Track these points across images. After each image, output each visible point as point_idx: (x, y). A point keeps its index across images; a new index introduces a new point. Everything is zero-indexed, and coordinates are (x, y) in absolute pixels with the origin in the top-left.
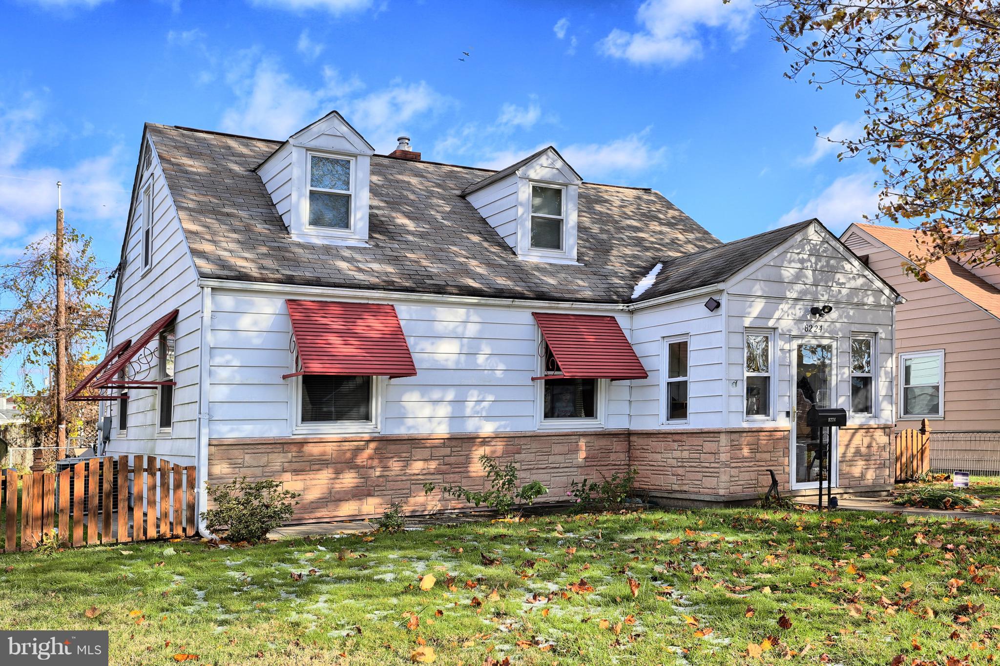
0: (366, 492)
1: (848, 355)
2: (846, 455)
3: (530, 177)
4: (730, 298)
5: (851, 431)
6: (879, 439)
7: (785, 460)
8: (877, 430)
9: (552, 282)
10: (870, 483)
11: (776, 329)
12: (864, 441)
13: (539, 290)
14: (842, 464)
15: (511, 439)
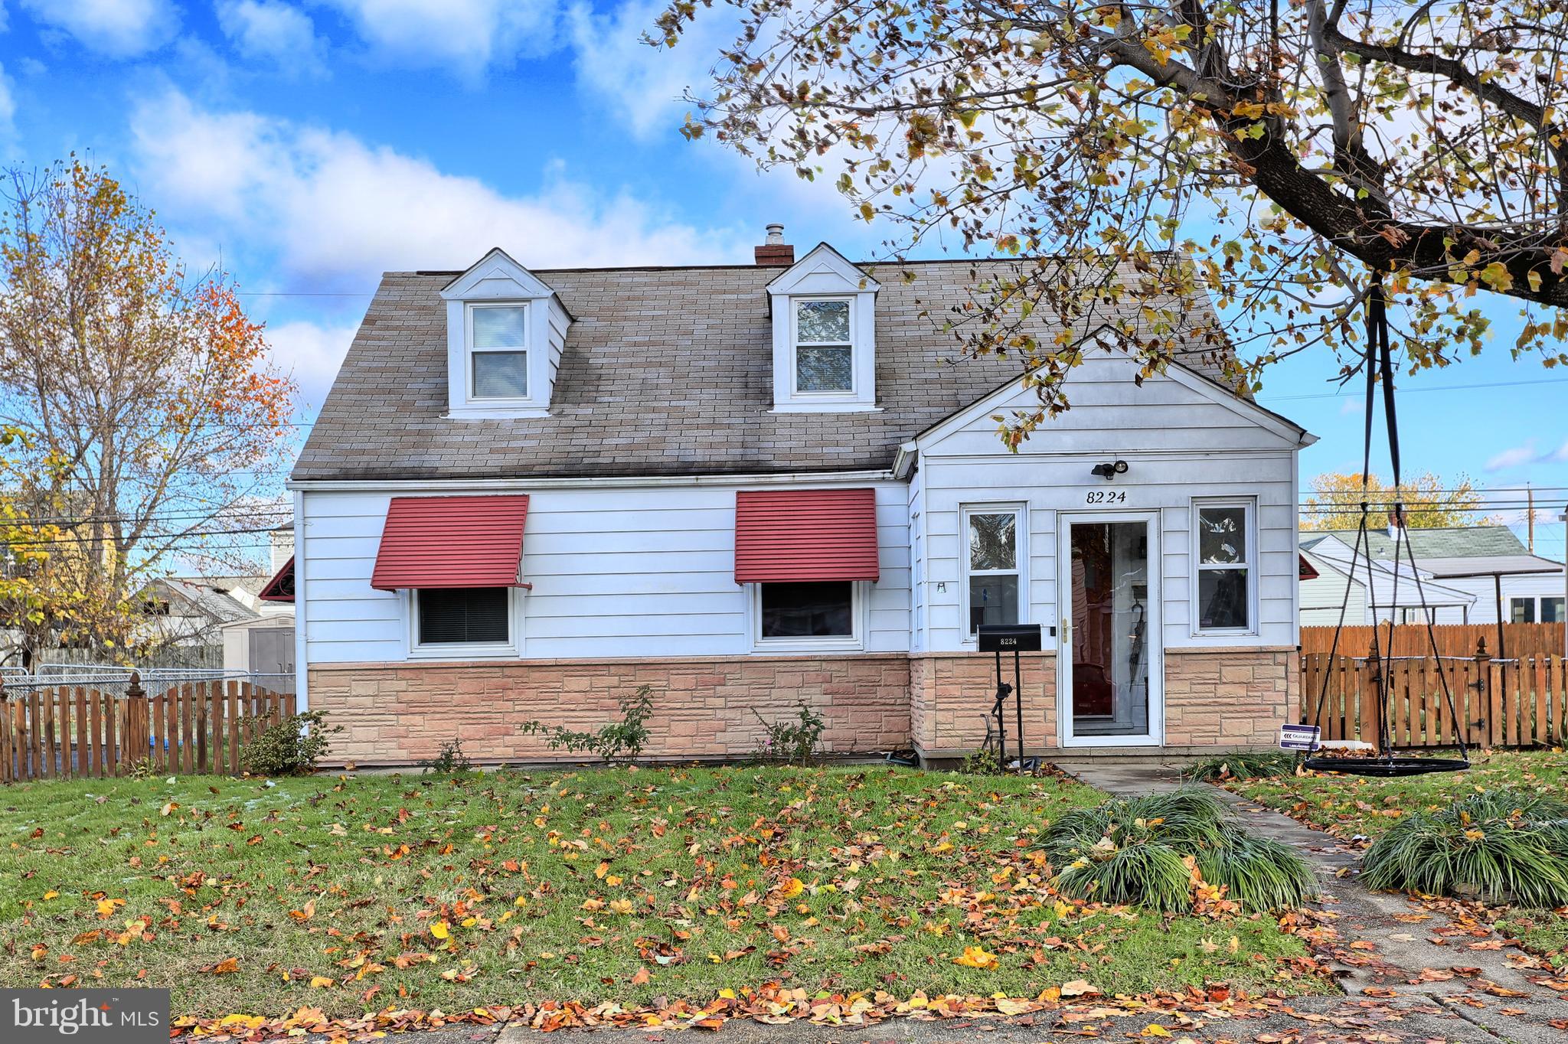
0: (503, 731)
1: (1184, 535)
2: (1182, 696)
3: (789, 292)
4: (930, 462)
5: (1194, 657)
6: (1261, 672)
7: (1047, 701)
8: (1254, 656)
9: (793, 444)
10: (1242, 741)
11: (1026, 502)
12: (1223, 673)
13: (755, 458)
14: (1173, 709)
15: (709, 666)
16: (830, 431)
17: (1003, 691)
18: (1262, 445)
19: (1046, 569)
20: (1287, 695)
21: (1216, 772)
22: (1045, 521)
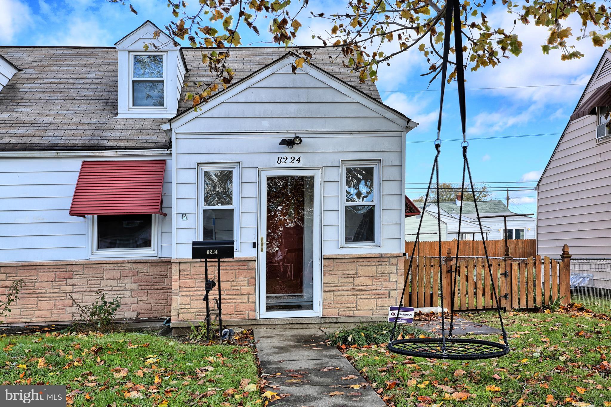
1: (336, 184)
2: (333, 285)
3: (129, 48)
4: (179, 136)
5: (341, 260)
6: (381, 269)
7: (250, 289)
8: (377, 260)
9: (123, 134)
10: (370, 313)
11: (239, 163)
12: (359, 270)
13: (97, 142)
14: (328, 294)
15: (63, 267)
16: (147, 128)
17: (209, 285)
18: (384, 128)
19: (251, 205)
20: (397, 284)
21: (345, 340)
22: (251, 175)
